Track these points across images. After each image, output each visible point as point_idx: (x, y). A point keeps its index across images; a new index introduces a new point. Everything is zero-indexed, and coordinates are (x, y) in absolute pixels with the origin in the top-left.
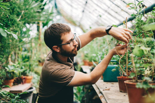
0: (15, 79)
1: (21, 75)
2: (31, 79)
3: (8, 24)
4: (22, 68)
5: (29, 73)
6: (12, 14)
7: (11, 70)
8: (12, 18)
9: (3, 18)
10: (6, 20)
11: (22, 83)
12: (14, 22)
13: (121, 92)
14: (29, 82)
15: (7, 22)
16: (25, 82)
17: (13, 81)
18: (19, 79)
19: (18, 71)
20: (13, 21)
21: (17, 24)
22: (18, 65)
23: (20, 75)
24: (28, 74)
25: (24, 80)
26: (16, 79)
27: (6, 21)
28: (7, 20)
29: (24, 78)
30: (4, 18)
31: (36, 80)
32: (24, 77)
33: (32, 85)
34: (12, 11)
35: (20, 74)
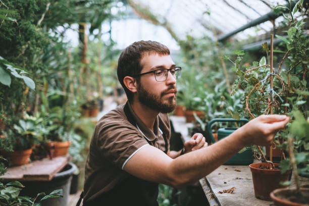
0: (34, 147)
1: (46, 139)
2: (67, 147)
3: (18, 41)
4: (48, 125)
5: (63, 134)
6: (25, 17)
7: (25, 130)
8: (24, 26)
9: (6, 26)
10: (13, 30)
11: (48, 156)
12: (29, 34)
13: (258, 198)
14: (64, 154)
15: (15, 34)
16: (56, 155)
17: (30, 152)
18: (43, 147)
19: (39, 132)
20: (28, 32)
21: (35, 37)
22: (41, 120)
23: (44, 139)
24: (61, 136)
25: (52, 151)
26: (36, 147)
27: (12, 33)
28: (15, 30)
29: (54, 147)
30: (9, 27)
31: (78, 149)
32: (52, 144)
33: (68, 159)
34: (23, 11)
35: (45, 137)
